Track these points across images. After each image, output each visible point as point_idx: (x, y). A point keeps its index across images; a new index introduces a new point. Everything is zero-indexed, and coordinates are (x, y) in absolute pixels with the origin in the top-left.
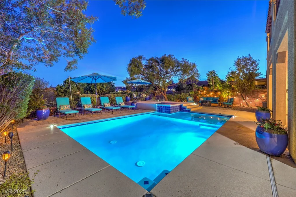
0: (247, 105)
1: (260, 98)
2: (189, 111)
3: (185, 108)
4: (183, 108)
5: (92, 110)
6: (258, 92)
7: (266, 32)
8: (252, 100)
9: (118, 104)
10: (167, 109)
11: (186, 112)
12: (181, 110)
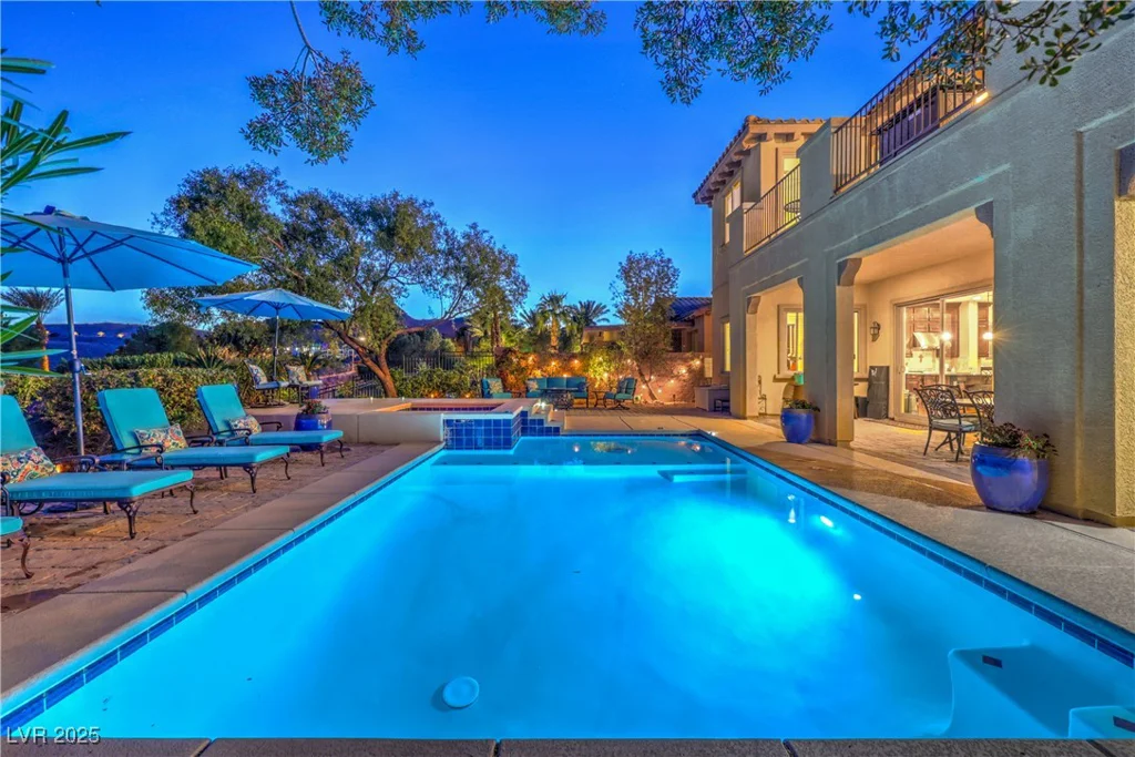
0: (653, 397)
1: (677, 377)
2: (557, 431)
3: (541, 422)
4: (533, 421)
5: (126, 489)
6: (671, 359)
7: (695, 196)
8: (661, 384)
9: (221, 427)
10: (497, 432)
11: (545, 438)
12: (524, 431)
